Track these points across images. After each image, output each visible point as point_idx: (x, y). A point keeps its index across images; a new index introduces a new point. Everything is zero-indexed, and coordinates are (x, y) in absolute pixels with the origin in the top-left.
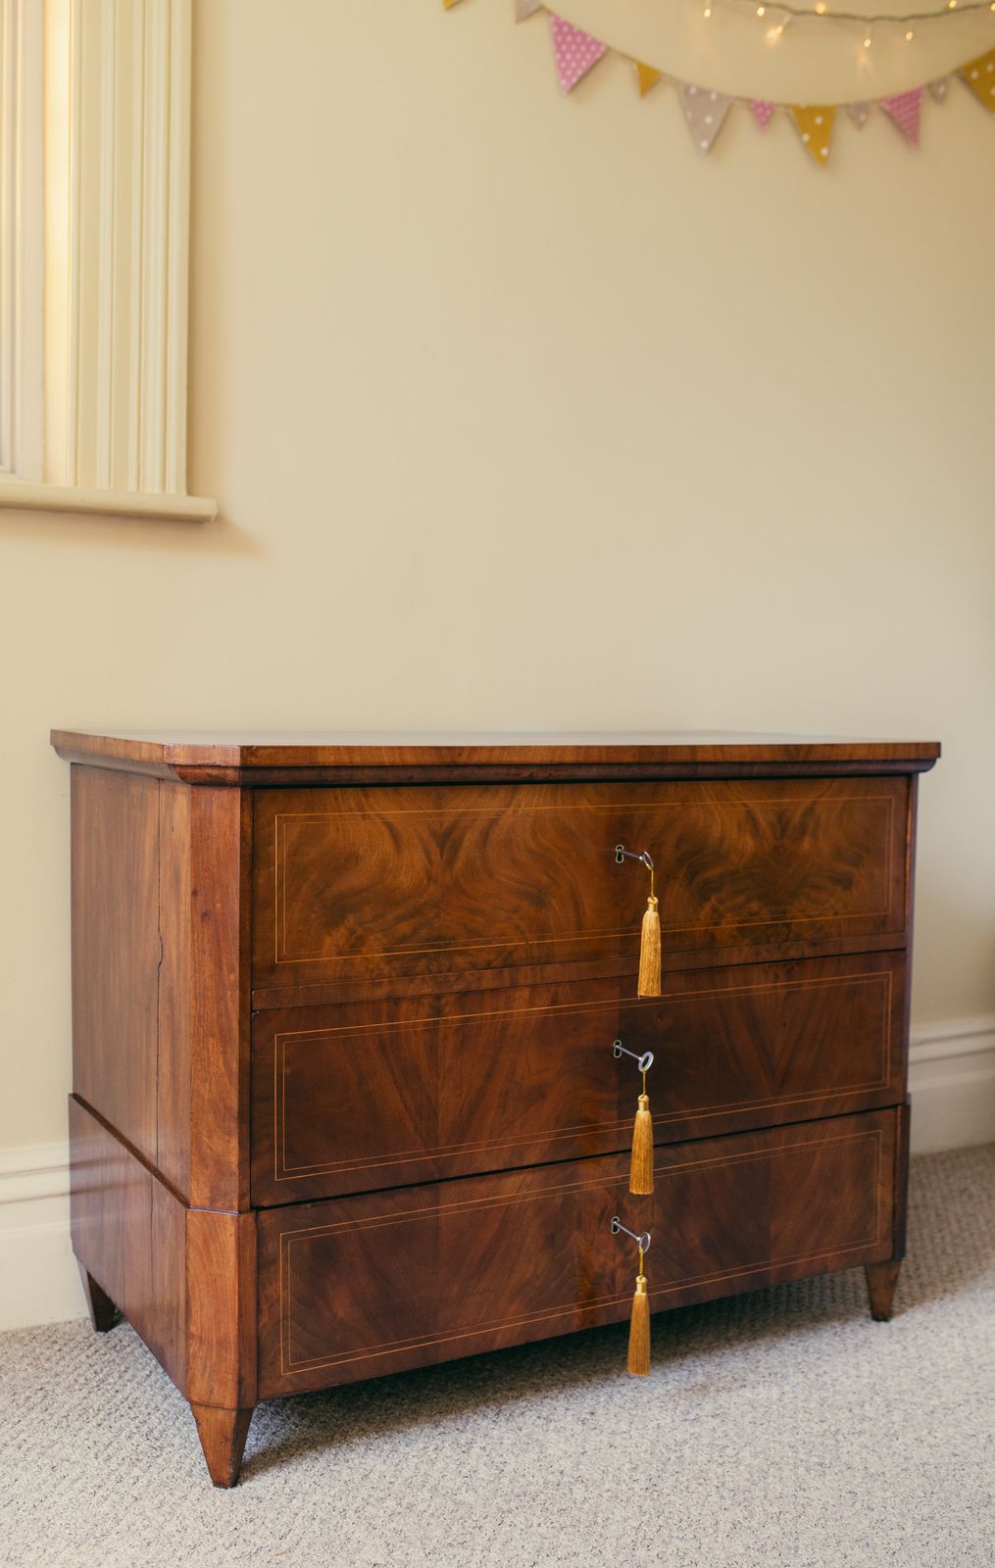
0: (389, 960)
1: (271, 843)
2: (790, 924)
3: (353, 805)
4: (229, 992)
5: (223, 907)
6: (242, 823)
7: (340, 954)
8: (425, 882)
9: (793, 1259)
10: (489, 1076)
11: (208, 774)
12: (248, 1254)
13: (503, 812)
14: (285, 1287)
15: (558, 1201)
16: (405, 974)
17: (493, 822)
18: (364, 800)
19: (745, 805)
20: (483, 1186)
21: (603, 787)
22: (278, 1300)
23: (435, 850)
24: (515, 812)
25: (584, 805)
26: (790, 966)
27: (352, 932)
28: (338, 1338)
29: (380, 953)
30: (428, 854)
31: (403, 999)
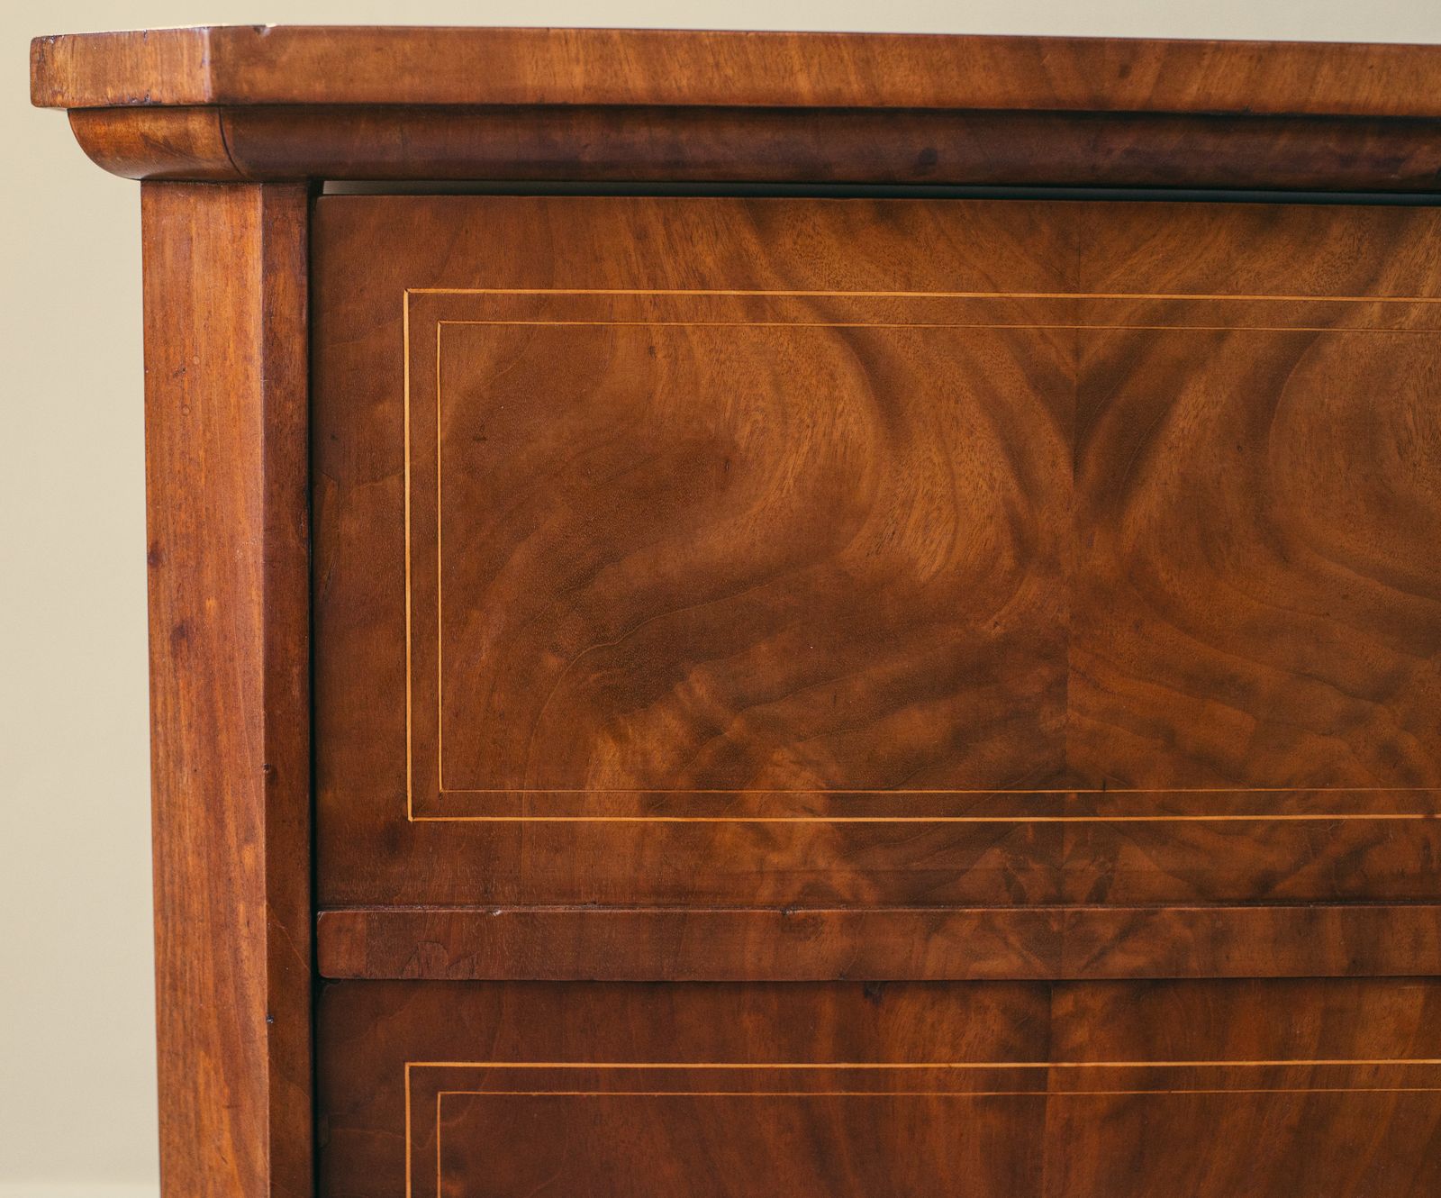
0: (851, 843)
1: (389, 391)
3: (709, 262)
4: (241, 907)
5: (223, 608)
7: (654, 804)
8: (1007, 561)
13: (1338, 314)
17: (1301, 347)
18: (752, 243)
23: (1048, 445)
24: (1391, 312)
27: (706, 730)
29: (813, 813)
30: (1018, 459)
31: (899, 986)
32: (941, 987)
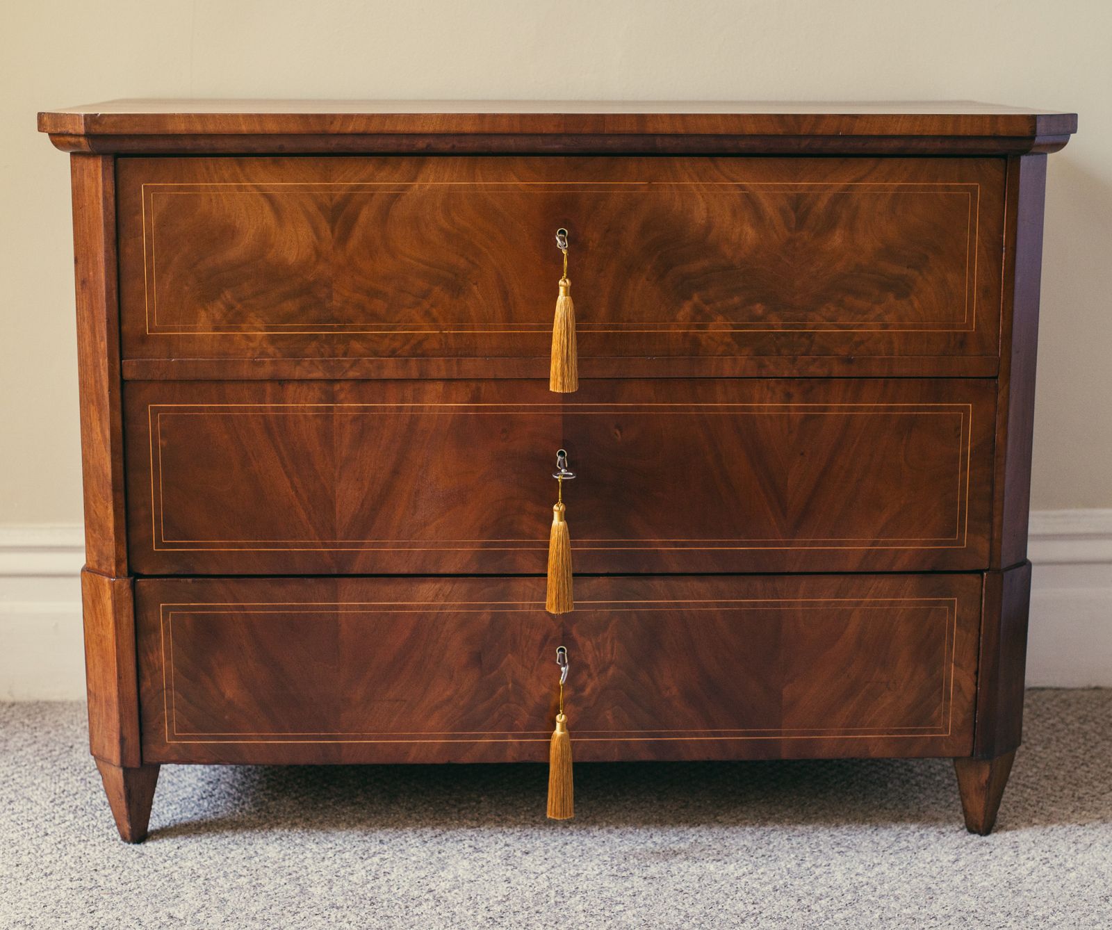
0: (273, 340)
1: (139, 212)
2: (810, 335)
3: (226, 175)
4: (101, 360)
5: (94, 274)
6: (104, 192)
7: (216, 329)
8: (314, 259)
9: (819, 734)
10: (396, 472)
11: (69, 142)
12: (125, 619)
13: (406, 188)
14: (168, 658)
15: (486, 616)
16: (294, 355)
17: (395, 197)
18: (238, 170)
19: (742, 187)
20: (389, 589)
21: (537, 161)
22: (161, 669)
23: (325, 227)
24: (421, 186)
25: (513, 182)
26: (807, 384)
27: (230, 307)
28: (226, 717)
29: (262, 331)
30: (316, 230)
31: (290, 381)
32: (301, 381)
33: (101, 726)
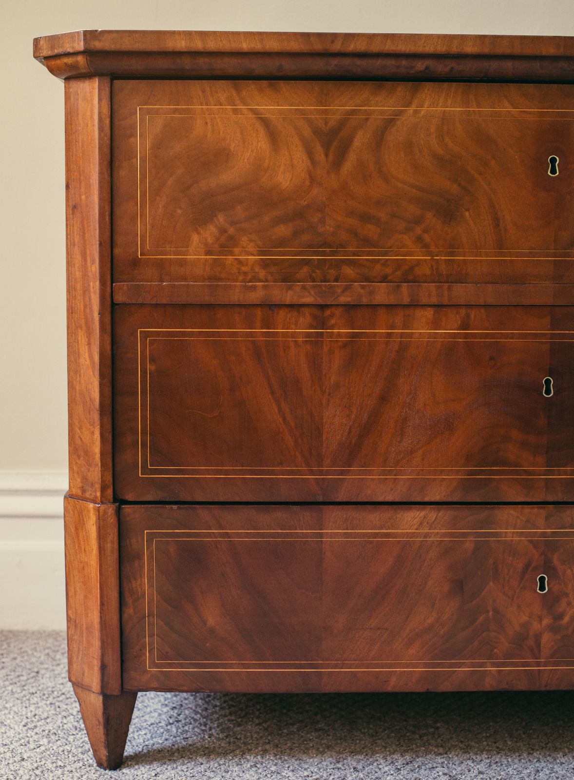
1: (134, 135)
3: (222, 99)
4: (91, 284)
5: (87, 198)
6: (100, 113)
7: (208, 253)
8: (308, 183)
10: (384, 399)
11: (65, 64)
12: (109, 545)
13: (400, 113)
14: (151, 586)
15: (469, 544)
16: (284, 280)
17: (390, 122)
18: (234, 94)
20: (375, 516)
21: (531, 88)
22: (143, 596)
23: (319, 149)
24: (416, 112)
25: (505, 108)
27: (223, 231)
28: (208, 645)
29: (254, 256)
30: (310, 154)
31: (280, 306)
32: (292, 306)
33: (81, 653)
